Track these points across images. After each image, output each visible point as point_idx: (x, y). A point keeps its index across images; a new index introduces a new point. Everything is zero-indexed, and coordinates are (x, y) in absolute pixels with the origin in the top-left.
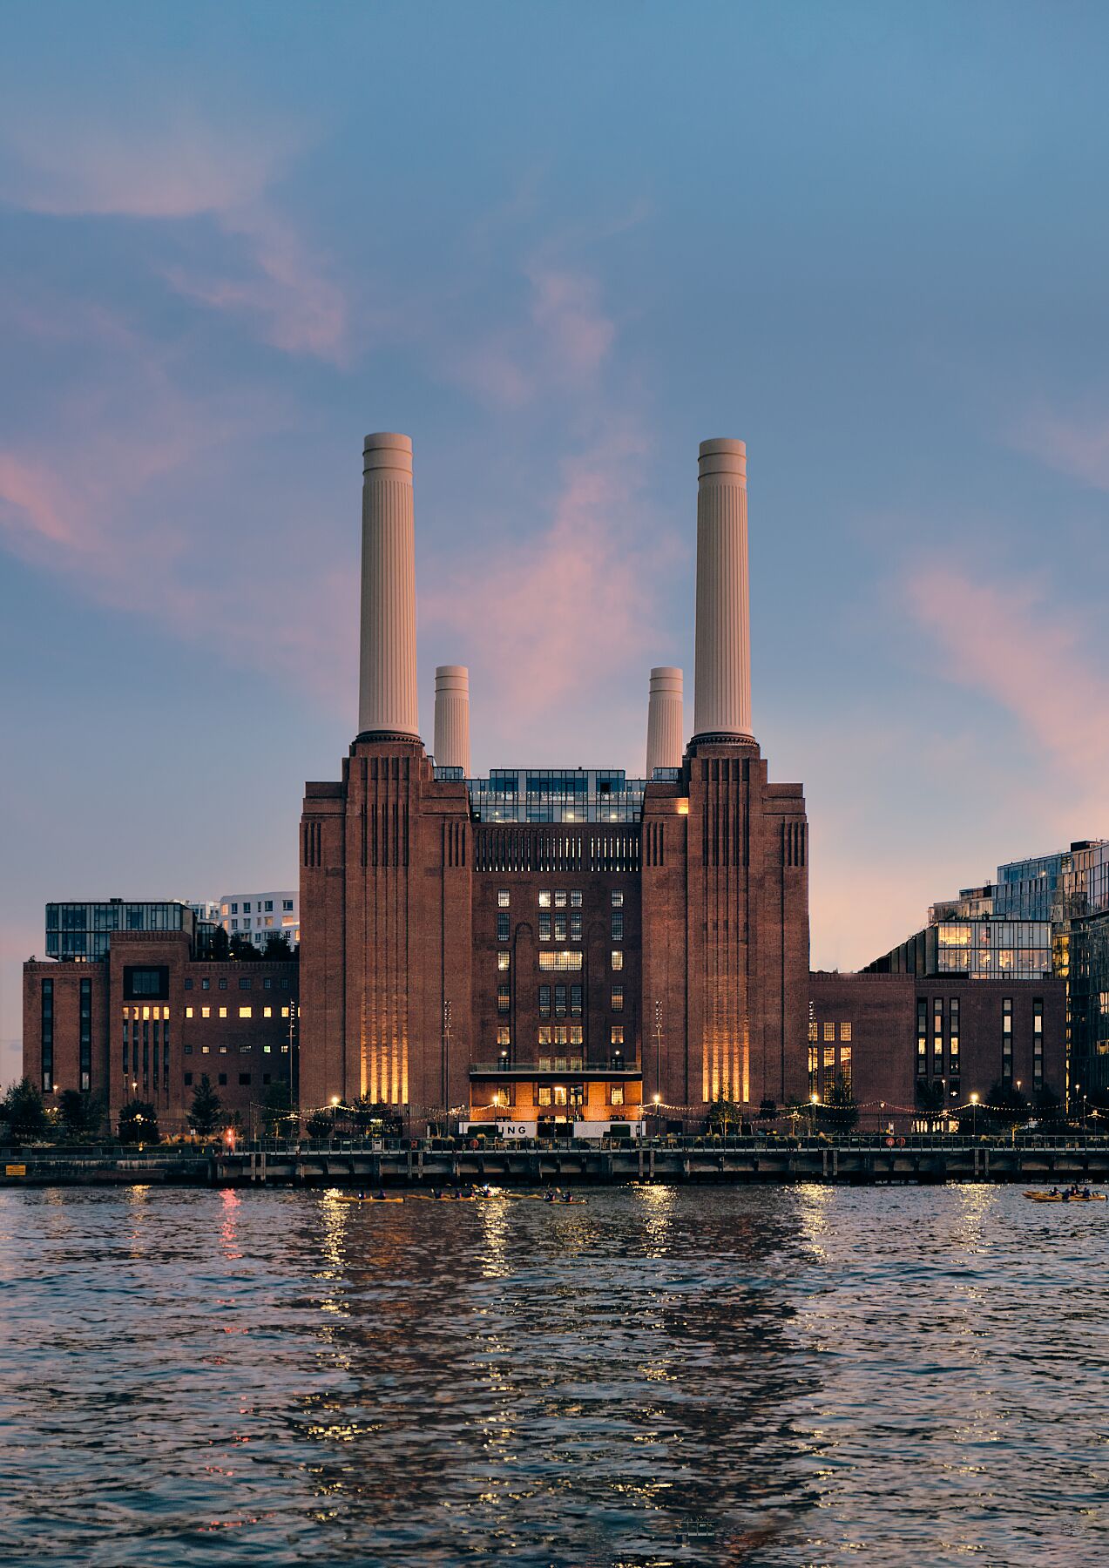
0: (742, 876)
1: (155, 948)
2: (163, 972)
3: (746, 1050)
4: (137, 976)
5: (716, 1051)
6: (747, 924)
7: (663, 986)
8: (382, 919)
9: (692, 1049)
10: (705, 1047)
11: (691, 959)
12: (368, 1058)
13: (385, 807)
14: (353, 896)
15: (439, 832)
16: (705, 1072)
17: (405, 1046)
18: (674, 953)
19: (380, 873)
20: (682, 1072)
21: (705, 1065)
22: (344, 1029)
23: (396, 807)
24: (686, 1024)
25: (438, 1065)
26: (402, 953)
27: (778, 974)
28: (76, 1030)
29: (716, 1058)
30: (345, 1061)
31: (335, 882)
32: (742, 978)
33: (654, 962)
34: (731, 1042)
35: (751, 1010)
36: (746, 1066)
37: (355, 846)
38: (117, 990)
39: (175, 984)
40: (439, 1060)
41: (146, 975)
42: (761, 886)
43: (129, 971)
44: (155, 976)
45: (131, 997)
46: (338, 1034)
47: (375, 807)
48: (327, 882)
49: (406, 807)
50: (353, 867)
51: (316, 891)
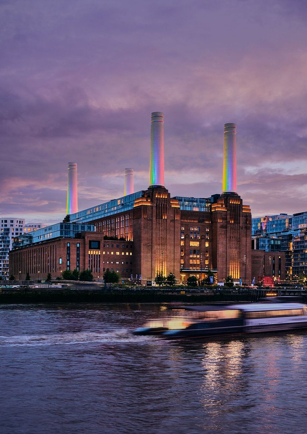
0: (238, 226)
1: (97, 236)
2: (99, 242)
3: (239, 267)
4: (92, 243)
5: (232, 267)
6: (239, 237)
7: (222, 251)
8: (161, 232)
9: (227, 266)
10: (230, 266)
11: (228, 245)
12: (157, 266)
13: (162, 205)
14: (154, 226)
15: (174, 211)
16: (230, 272)
17: (166, 264)
18: (224, 243)
19: (160, 221)
20: (225, 271)
21: (230, 270)
22: (152, 259)
23: (164, 205)
24: (226, 260)
25: (173, 268)
26: (165, 241)
27: (245, 249)
28: (76, 256)
29: (232, 268)
30: (152, 266)
31: (150, 222)
32: (238, 250)
33: (220, 245)
34: (236, 264)
35: (240, 257)
36: (239, 270)
37: (154, 214)
38: (87, 246)
39: (102, 245)
40: (173, 267)
41: (95, 243)
42: (242, 229)
43: (90, 242)
44: (97, 243)
45: (91, 248)
46: (150, 260)
47: (159, 204)
48: (148, 222)
49: (166, 205)
50: (154, 219)
51: (145, 224)
